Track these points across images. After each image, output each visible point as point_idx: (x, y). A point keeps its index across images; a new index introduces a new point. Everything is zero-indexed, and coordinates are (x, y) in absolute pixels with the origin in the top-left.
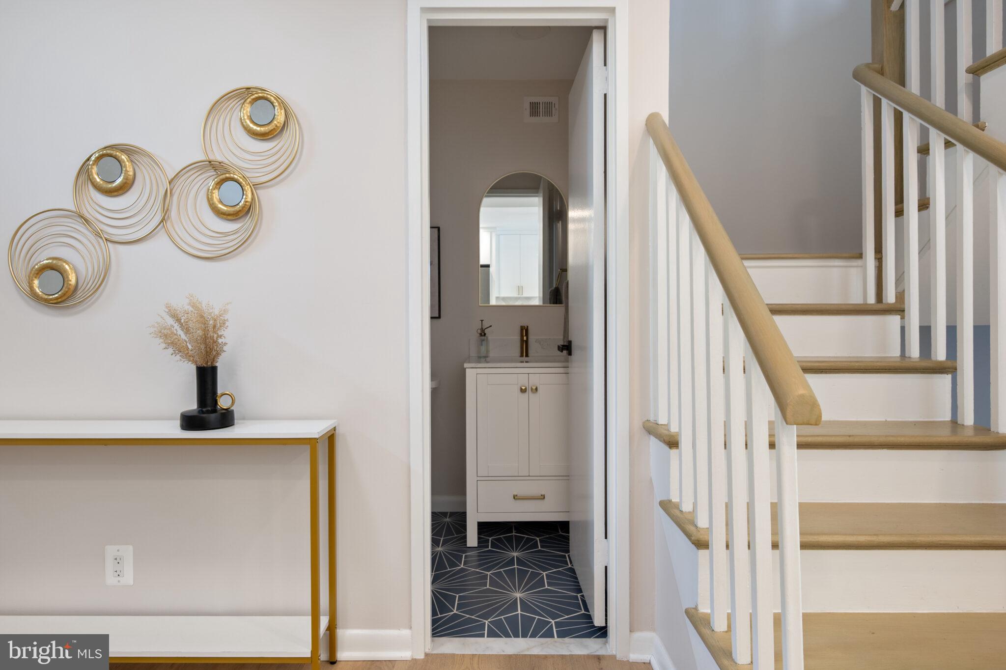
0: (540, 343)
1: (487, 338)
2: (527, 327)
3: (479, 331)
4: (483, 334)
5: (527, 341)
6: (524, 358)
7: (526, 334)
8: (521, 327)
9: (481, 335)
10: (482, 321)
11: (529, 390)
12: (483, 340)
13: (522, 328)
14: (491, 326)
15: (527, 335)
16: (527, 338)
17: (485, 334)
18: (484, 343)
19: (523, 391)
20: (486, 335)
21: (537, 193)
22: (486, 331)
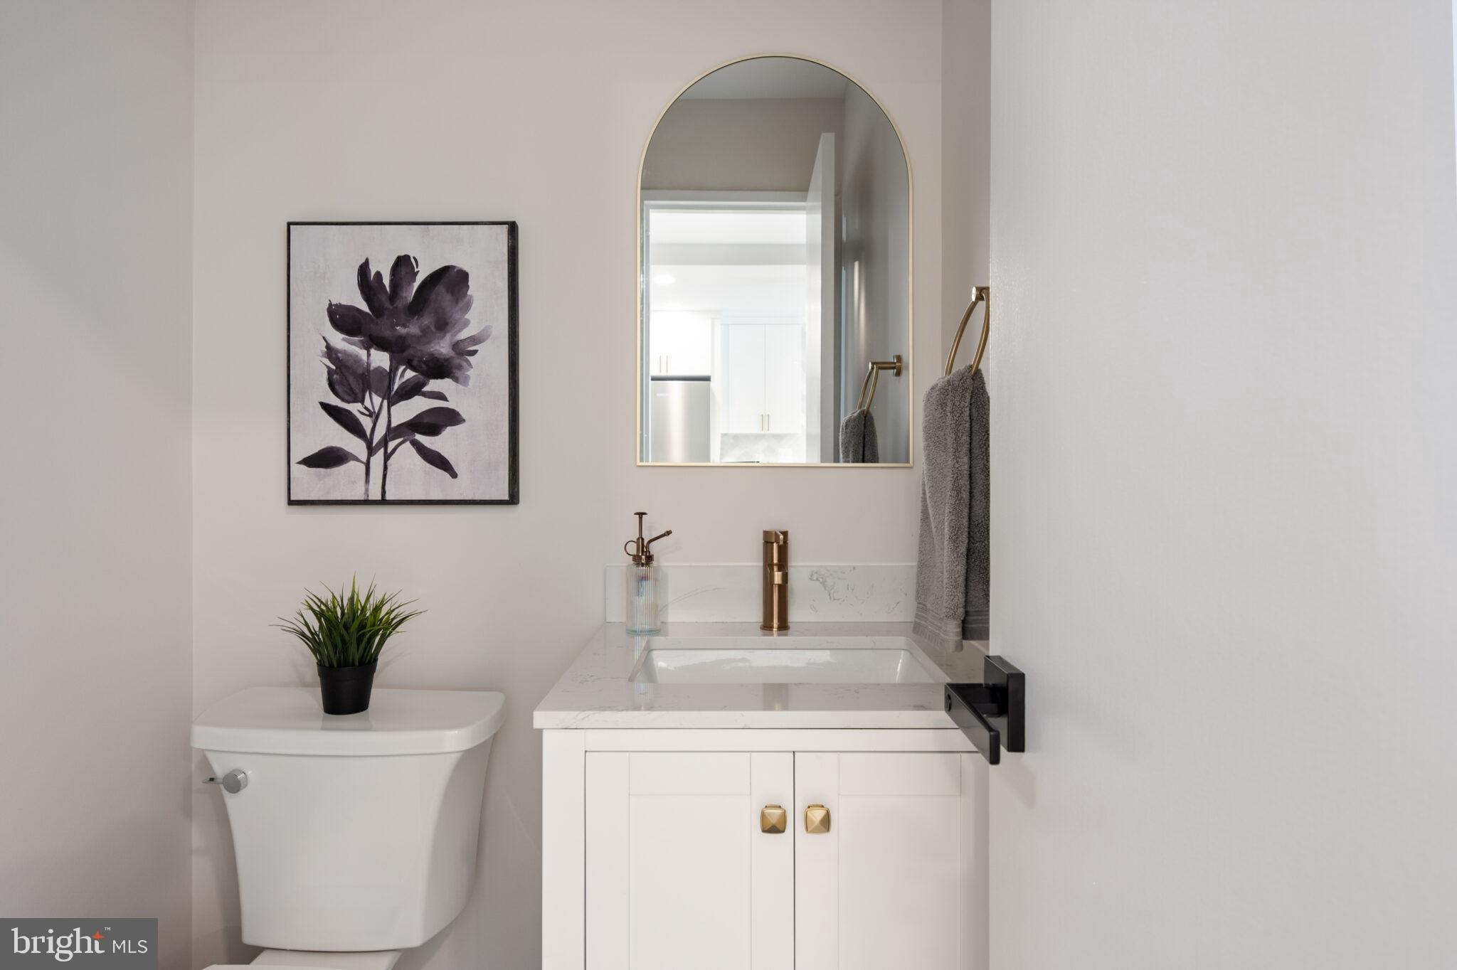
0: (824, 584)
1: (657, 569)
2: (785, 534)
3: (633, 549)
4: (643, 557)
5: (783, 588)
6: (775, 637)
7: (779, 560)
8: (766, 534)
9: (636, 559)
10: (641, 515)
11: (796, 824)
12: (644, 578)
13: (769, 539)
14: (669, 533)
15: (783, 566)
16: (785, 578)
17: (650, 558)
18: (647, 585)
19: (773, 828)
20: (654, 563)
21: (804, 199)
22: (655, 548)
